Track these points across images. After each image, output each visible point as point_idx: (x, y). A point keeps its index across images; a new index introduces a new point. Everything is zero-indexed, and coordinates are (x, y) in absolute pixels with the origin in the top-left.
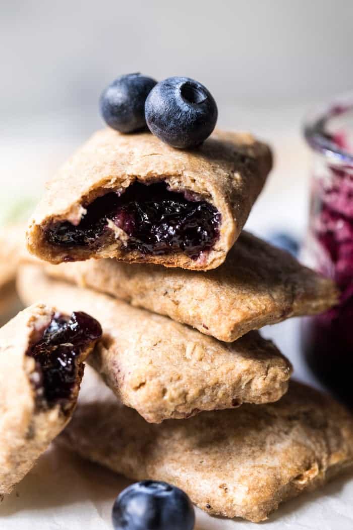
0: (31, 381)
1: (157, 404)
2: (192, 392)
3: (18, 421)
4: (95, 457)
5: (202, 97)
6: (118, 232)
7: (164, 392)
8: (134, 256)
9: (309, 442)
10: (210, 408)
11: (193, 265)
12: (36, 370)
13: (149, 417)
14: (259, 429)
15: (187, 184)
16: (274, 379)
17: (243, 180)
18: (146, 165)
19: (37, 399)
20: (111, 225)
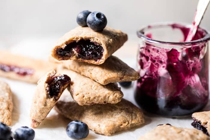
0: (46, 90)
1: (82, 100)
2: (92, 98)
3: (42, 100)
4: (68, 116)
5: (102, 17)
6: (75, 52)
7: (84, 97)
8: (80, 59)
9: (126, 116)
10: (97, 103)
11: (95, 63)
12: (48, 87)
13: (79, 103)
14: (112, 111)
15: (95, 40)
16: (116, 96)
17: (113, 41)
18: (85, 35)
19: (47, 95)
20: (73, 50)
